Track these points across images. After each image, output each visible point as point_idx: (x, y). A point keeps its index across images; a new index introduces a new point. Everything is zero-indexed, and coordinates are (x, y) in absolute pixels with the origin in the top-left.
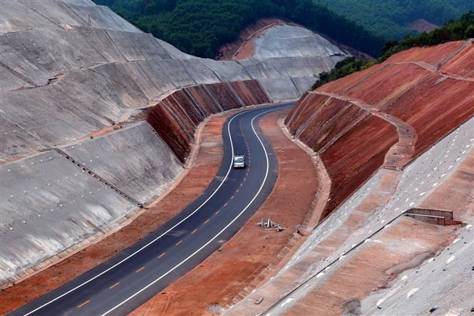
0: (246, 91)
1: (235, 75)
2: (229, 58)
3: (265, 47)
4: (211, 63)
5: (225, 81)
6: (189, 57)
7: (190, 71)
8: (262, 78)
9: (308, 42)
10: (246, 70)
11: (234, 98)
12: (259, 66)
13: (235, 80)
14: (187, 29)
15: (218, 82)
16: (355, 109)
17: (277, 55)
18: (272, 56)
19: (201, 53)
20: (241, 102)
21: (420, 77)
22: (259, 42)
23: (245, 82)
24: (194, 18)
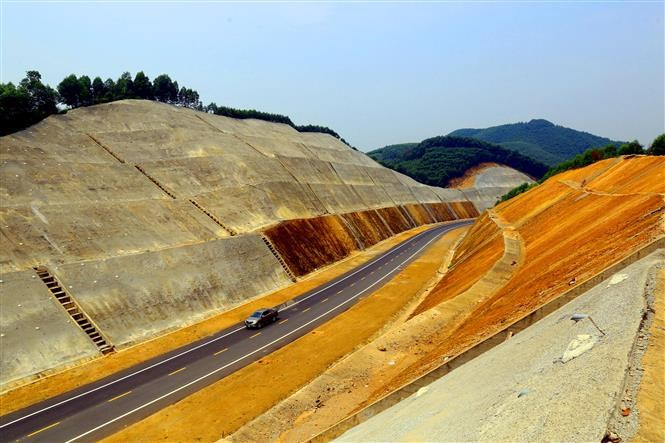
0: (461, 209)
1: (455, 198)
2: (455, 186)
3: (482, 180)
4: (438, 190)
5: (446, 202)
6: (422, 185)
7: (416, 194)
8: (477, 201)
9: (514, 177)
10: (464, 195)
11: (450, 214)
12: (475, 193)
13: (454, 201)
14: (428, 168)
15: (440, 202)
16: (493, 226)
17: (491, 186)
18: (487, 186)
19: (433, 183)
20: (456, 216)
21: (562, 195)
22: (478, 177)
23: (462, 203)
24: (434, 162)
